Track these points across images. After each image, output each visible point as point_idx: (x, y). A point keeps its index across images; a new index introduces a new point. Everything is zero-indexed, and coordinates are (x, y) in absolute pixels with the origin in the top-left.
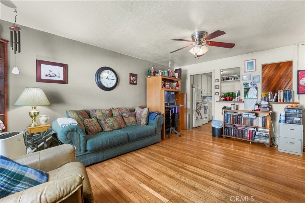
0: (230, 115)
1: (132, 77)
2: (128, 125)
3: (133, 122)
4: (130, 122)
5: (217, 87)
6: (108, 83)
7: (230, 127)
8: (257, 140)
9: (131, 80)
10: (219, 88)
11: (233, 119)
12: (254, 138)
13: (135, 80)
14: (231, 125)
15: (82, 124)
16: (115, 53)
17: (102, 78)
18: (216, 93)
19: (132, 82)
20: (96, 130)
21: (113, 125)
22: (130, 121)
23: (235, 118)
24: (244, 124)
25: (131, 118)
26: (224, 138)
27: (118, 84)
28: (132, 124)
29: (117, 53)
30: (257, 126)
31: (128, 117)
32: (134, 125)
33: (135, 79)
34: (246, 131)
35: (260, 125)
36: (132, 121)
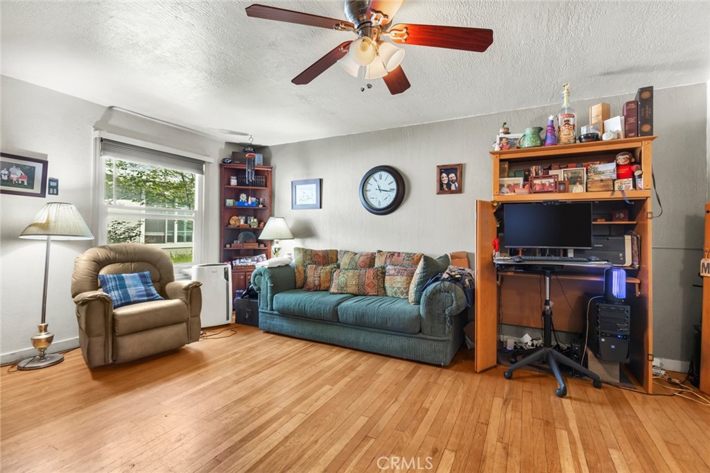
1: (444, 175)
2: (389, 292)
3: (399, 288)
4: (394, 288)
6: (379, 199)
9: (441, 184)
13: (456, 180)
15: (302, 272)
16: (400, 129)
17: (370, 190)
19: (445, 186)
20: (314, 285)
21: (346, 284)
22: (394, 285)
25: (399, 278)
27: (407, 199)
28: (396, 293)
29: (404, 128)
31: (393, 275)
32: (402, 297)
33: (455, 178)
36: (399, 285)
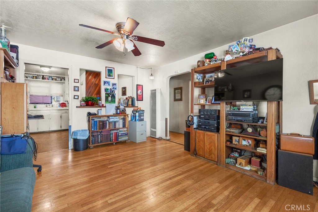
0: (97, 121)
5: (76, 89)
7: (96, 134)
8: (121, 139)
10: (78, 91)
11: (99, 124)
12: (118, 139)
14: (97, 131)
18: (75, 96)
23: (101, 123)
24: (109, 128)
26: (91, 149)
30: (119, 127)
34: (112, 134)
35: (121, 126)
